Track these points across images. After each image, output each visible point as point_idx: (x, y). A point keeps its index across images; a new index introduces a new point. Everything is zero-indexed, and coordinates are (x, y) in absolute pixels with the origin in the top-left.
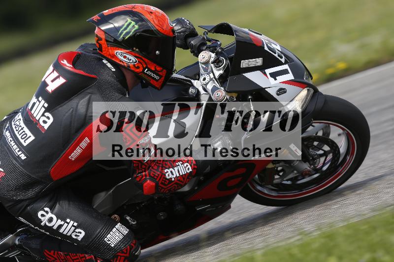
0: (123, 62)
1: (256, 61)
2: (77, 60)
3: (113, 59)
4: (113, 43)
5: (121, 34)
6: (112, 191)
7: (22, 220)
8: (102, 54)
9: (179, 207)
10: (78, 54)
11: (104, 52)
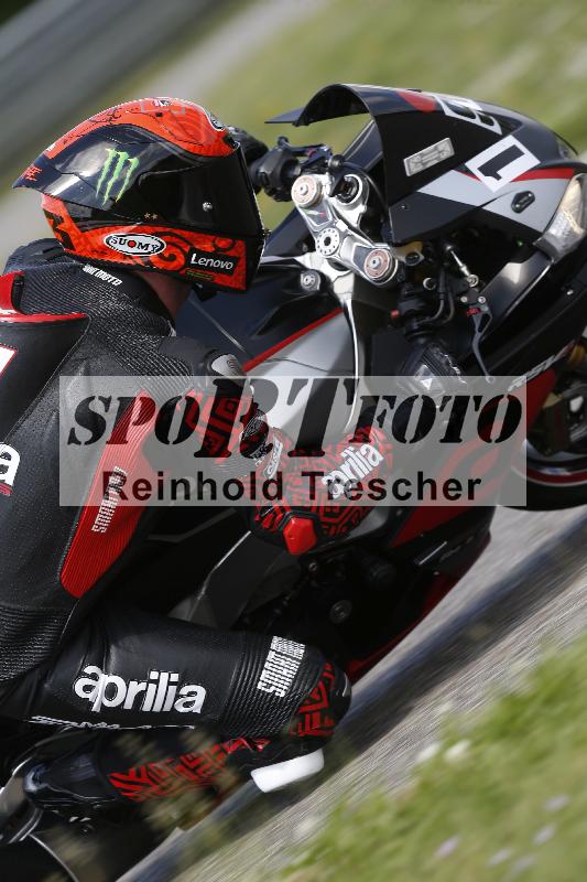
0: (131, 257)
1: (436, 148)
2: (20, 293)
3: (106, 259)
4: (91, 219)
5: (102, 193)
6: (204, 589)
7: (43, 720)
8: (76, 253)
9: (380, 571)
10: (17, 278)
11: (78, 249)
